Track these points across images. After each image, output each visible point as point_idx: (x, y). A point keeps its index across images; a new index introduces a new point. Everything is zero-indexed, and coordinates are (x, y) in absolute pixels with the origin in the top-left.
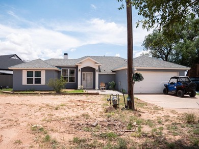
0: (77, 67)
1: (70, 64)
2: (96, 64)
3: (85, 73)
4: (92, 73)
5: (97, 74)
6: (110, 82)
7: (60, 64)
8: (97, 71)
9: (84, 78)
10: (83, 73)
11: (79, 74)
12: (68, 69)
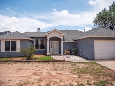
0: (46, 38)
1: (41, 36)
2: (61, 35)
3: (53, 42)
4: (58, 42)
5: (62, 42)
6: (73, 48)
7: (33, 36)
8: (62, 40)
9: (52, 46)
10: (51, 42)
11: (48, 43)
12: (40, 39)
